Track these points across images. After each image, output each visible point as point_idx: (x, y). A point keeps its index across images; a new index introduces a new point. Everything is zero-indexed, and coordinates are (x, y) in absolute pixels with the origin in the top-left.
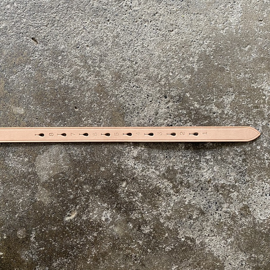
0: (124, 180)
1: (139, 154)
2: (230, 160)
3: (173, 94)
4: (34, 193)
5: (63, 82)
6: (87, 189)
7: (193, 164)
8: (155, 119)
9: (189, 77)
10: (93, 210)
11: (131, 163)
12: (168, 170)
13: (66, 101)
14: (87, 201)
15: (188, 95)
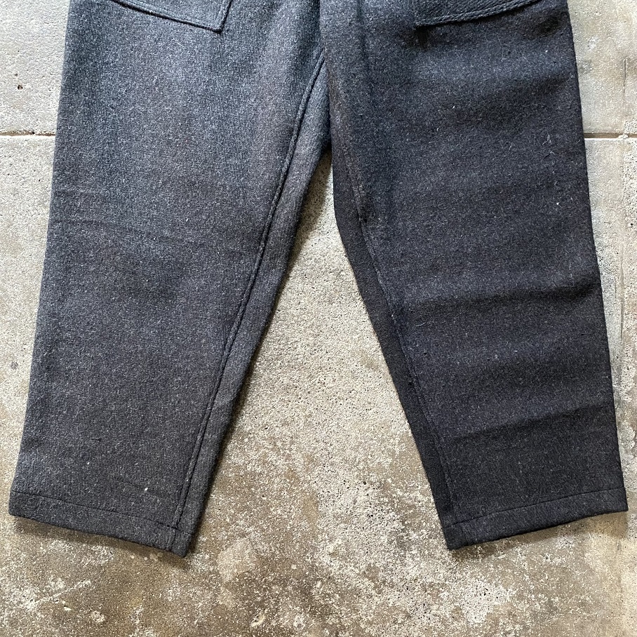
0: (318, 580)
1: (336, 549)
2: (438, 555)
3: (372, 479)
4: (216, 596)
5: (249, 468)
6: (277, 589)
7: (397, 560)
8: (354, 508)
9: (390, 460)
10: (284, 615)
11: (326, 560)
12: (369, 568)
13: (253, 489)
14: (276, 604)
15: (389, 480)
